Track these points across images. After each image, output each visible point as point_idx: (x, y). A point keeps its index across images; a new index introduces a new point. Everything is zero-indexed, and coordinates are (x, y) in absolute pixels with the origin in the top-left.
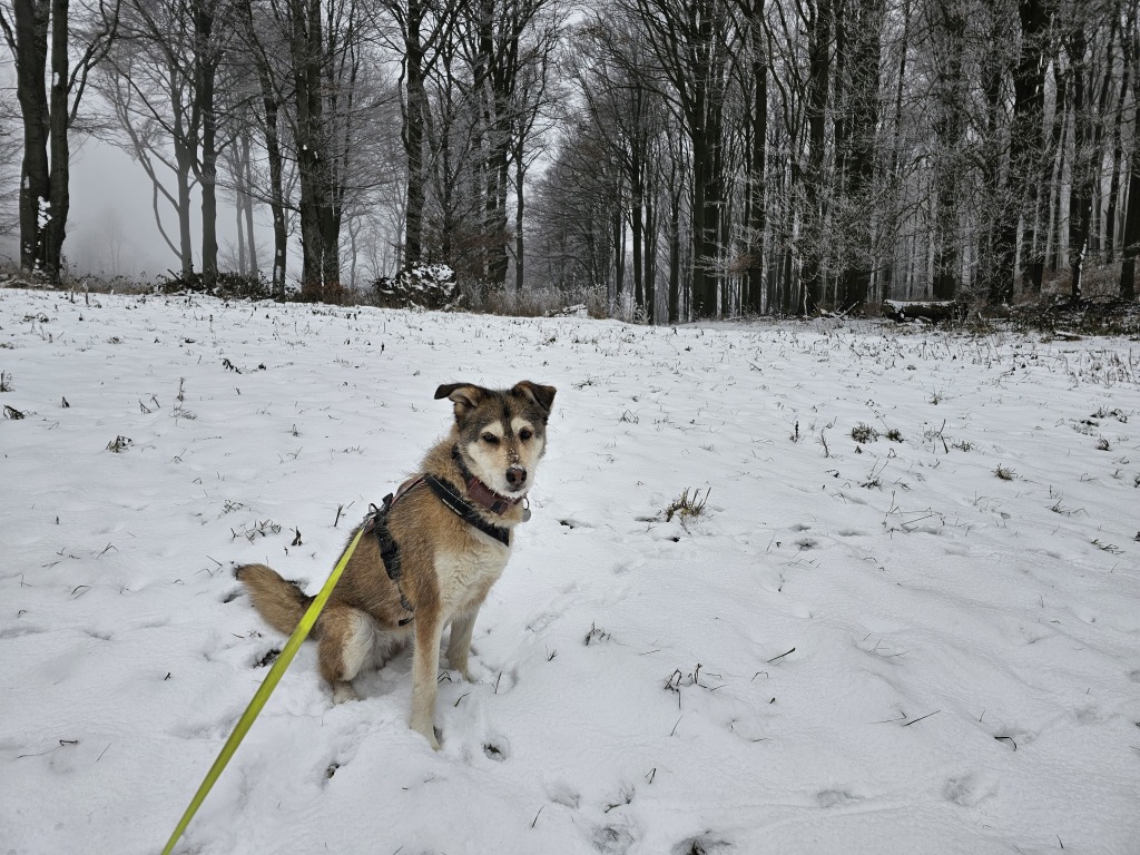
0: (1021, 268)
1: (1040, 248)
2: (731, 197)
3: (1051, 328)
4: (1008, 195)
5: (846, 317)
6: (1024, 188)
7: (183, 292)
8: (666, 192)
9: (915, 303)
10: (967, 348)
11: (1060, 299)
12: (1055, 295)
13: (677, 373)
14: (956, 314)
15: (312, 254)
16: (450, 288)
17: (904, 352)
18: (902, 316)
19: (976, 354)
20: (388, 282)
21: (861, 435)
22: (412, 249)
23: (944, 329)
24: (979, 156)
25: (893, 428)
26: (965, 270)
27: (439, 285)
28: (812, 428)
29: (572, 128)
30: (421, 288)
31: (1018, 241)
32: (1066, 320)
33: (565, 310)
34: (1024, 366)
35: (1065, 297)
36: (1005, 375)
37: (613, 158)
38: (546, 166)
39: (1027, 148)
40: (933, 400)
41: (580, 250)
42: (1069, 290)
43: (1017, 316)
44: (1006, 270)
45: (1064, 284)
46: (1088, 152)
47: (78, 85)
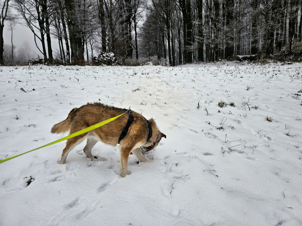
0: (275, 44)
1: (280, 38)
2: (195, 28)
3: (284, 61)
4: (271, 23)
5: (226, 61)
6: (276, 21)
7: (37, 64)
8: (177, 28)
9: (245, 56)
10: (259, 69)
11: (286, 52)
12: (285, 51)
13: (168, 84)
14: (257, 58)
15: (74, 51)
16: (114, 59)
17: (241, 72)
18: (242, 60)
19: (262, 71)
20: (96, 58)
21: (221, 105)
22: (104, 48)
23: (253, 63)
24: (263, 12)
25: (232, 102)
26: (260, 45)
27: (111, 58)
28: (206, 103)
29: (149, 11)
30: (105, 59)
31: (274, 36)
32: (288, 58)
33: (146, 63)
34: (276, 74)
35: (288, 51)
36: (270, 78)
37: (161, 19)
38: (143, 22)
39: (277, 8)
40: (247, 89)
41: (154, 46)
42: (289, 49)
43: (274, 58)
44: (271, 45)
45: (287, 48)
46: (295, 8)
47: (6, 6)
